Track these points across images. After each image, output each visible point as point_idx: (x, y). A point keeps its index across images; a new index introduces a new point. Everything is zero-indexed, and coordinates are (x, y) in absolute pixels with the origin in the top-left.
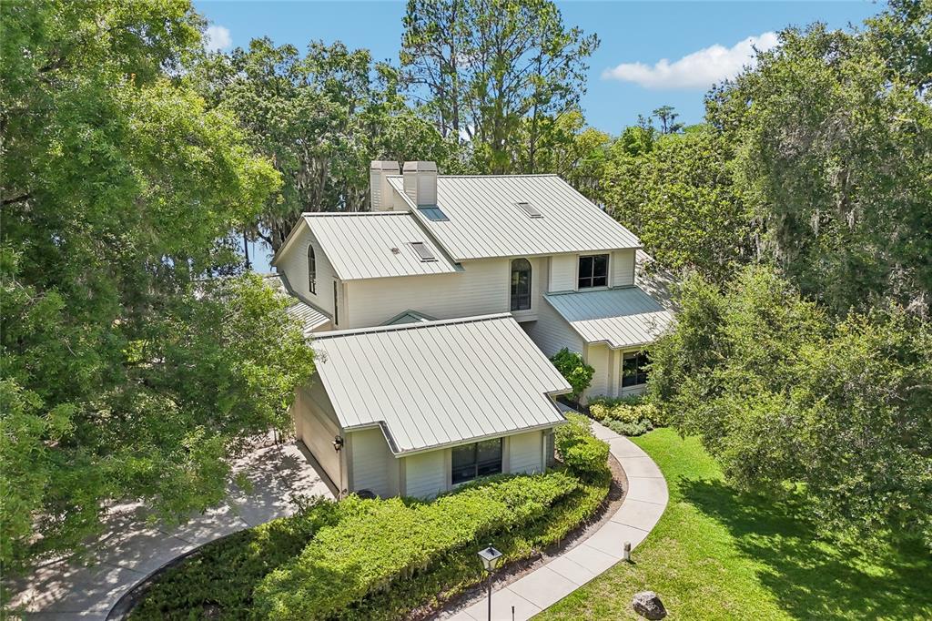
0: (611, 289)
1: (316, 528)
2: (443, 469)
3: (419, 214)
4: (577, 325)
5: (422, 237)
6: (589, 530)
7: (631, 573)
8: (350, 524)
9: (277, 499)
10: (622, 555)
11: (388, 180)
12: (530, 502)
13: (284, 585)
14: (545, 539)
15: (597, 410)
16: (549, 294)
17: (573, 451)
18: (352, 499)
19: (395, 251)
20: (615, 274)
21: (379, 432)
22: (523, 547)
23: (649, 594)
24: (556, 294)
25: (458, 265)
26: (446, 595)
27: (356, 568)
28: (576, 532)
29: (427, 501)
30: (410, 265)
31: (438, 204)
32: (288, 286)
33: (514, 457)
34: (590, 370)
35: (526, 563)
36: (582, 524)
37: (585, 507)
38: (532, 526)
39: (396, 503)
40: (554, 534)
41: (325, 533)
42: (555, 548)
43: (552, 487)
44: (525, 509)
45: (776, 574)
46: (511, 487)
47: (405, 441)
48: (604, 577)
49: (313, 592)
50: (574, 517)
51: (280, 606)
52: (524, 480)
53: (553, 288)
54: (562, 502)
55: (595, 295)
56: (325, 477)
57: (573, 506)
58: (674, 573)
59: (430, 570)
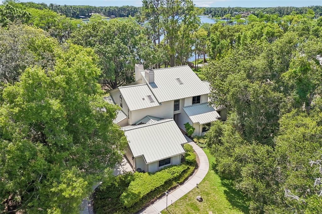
0: (202, 104)
1: (130, 181)
2: (157, 165)
3: (148, 84)
4: (191, 117)
5: (151, 94)
6: (190, 178)
7: (197, 190)
8: (138, 181)
9: (118, 168)
10: (196, 186)
11: (140, 72)
12: (176, 174)
13: (126, 197)
14: (179, 182)
15: (195, 140)
16: (184, 107)
17: (187, 158)
18: (137, 173)
19: (143, 99)
20: (203, 100)
21: (142, 158)
22: (175, 184)
23: (200, 197)
24: (186, 107)
25: (160, 103)
26: (158, 196)
27: (140, 193)
28: (186, 179)
29: (154, 173)
30: (147, 104)
31: (155, 82)
32: (113, 100)
33: (173, 161)
34: (194, 129)
35: (175, 187)
36: (188, 177)
37: (189, 173)
38: (176, 179)
39: (147, 174)
40: (181, 180)
41: (132, 183)
42: (182, 184)
43: (181, 169)
44: (175, 175)
45: (228, 191)
46: (172, 169)
47: (149, 160)
48: (191, 191)
49: (132, 198)
50: (186, 175)
51: (126, 202)
52: (175, 167)
53: (185, 105)
54: (184, 172)
55: (197, 106)
57: (186, 172)
58: (206, 190)
59: (155, 190)
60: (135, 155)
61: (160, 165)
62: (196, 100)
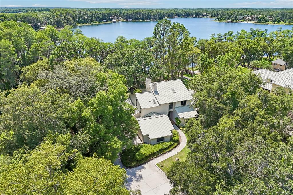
0: (187, 106)
1: (140, 148)
2: (156, 141)
3: (154, 93)
4: (178, 114)
5: (154, 98)
6: (174, 149)
7: (177, 156)
8: (144, 148)
9: (134, 141)
10: (177, 153)
12: (166, 146)
13: (138, 155)
14: (168, 151)
15: (181, 128)
17: (173, 138)
18: (144, 144)
19: (150, 102)
20: (188, 103)
21: (147, 136)
22: (165, 151)
23: (177, 158)
24: (176, 107)
25: (160, 105)
26: (155, 157)
27: (145, 153)
28: (172, 149)
29: (153, 145)
30: (152, 105)
31: (157, 91)
33: (165, 139)
34: (181, 121)
35: (165, 153)
36: (173, 149)
37: (174, 146)
38: (166, 149)
39: (150, 145)
40: (169, 150)
41: (141, 149)
42: (169, 152)
43: (169, 144)
44: (165, 147)
46: (164, 143)
47: (151, 137)
48: (174, 156)
49: (141, 156)
50: (172, 148)
51: (138, 157)
52: (166, 143)
54: (171, 145)
55: (184, 107)
56: (140, 138)
57: (172, 146)
58: (182, 156)
59: (153, 154)
60: (144, 134)
61: (157, 141)
62: (183, 103)
